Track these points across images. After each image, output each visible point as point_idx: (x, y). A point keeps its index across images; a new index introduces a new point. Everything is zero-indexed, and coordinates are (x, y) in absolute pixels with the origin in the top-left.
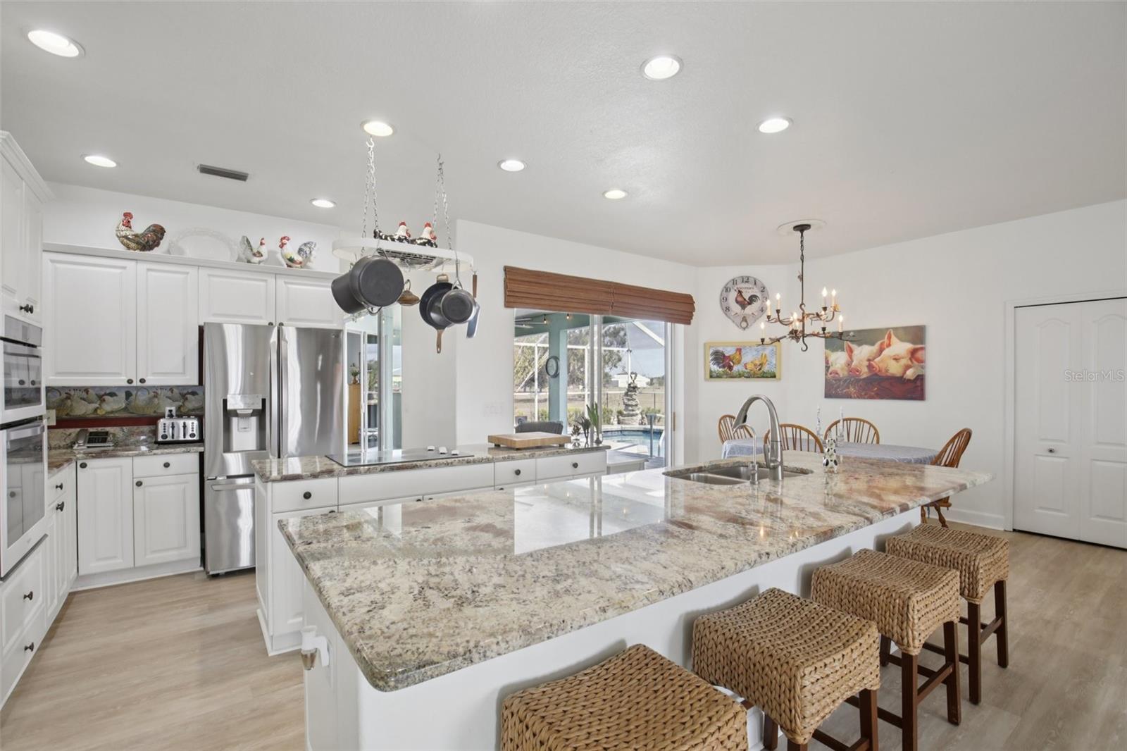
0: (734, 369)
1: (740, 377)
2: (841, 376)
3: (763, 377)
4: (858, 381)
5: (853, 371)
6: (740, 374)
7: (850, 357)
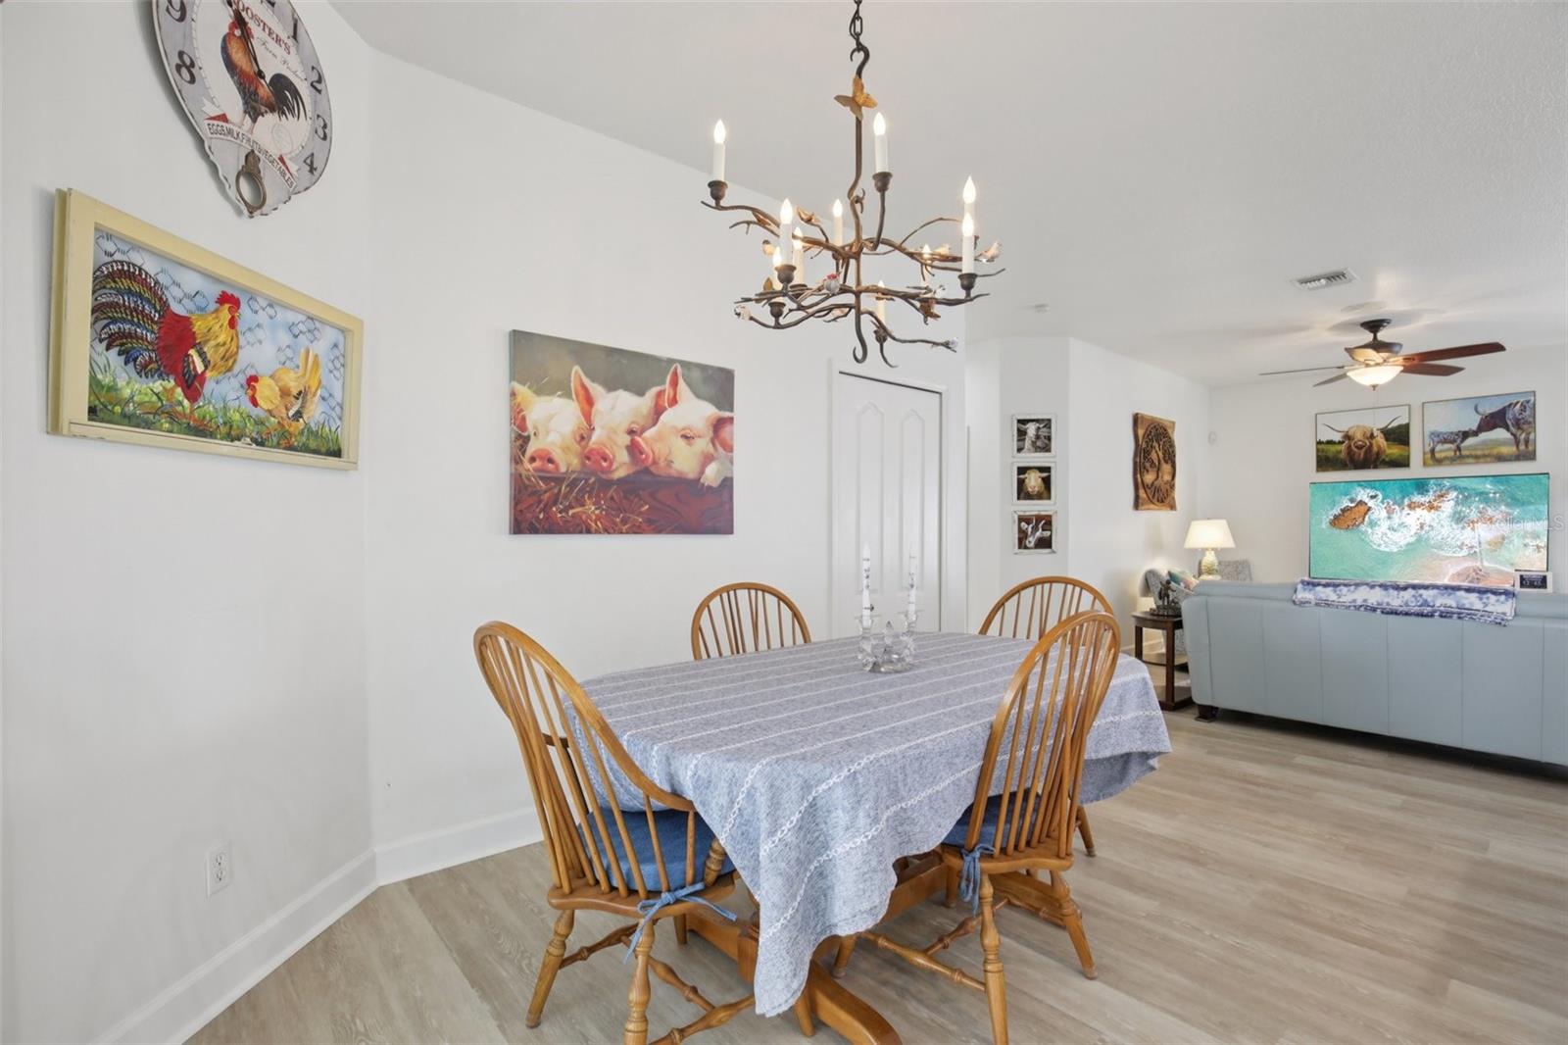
0: (209, 387)
1: (232, 437)
2: (563, 469)
3: (305, 449)
4: (607, 484)
5: (594, 458)
6: (228, 423)
7: (588, 416)
